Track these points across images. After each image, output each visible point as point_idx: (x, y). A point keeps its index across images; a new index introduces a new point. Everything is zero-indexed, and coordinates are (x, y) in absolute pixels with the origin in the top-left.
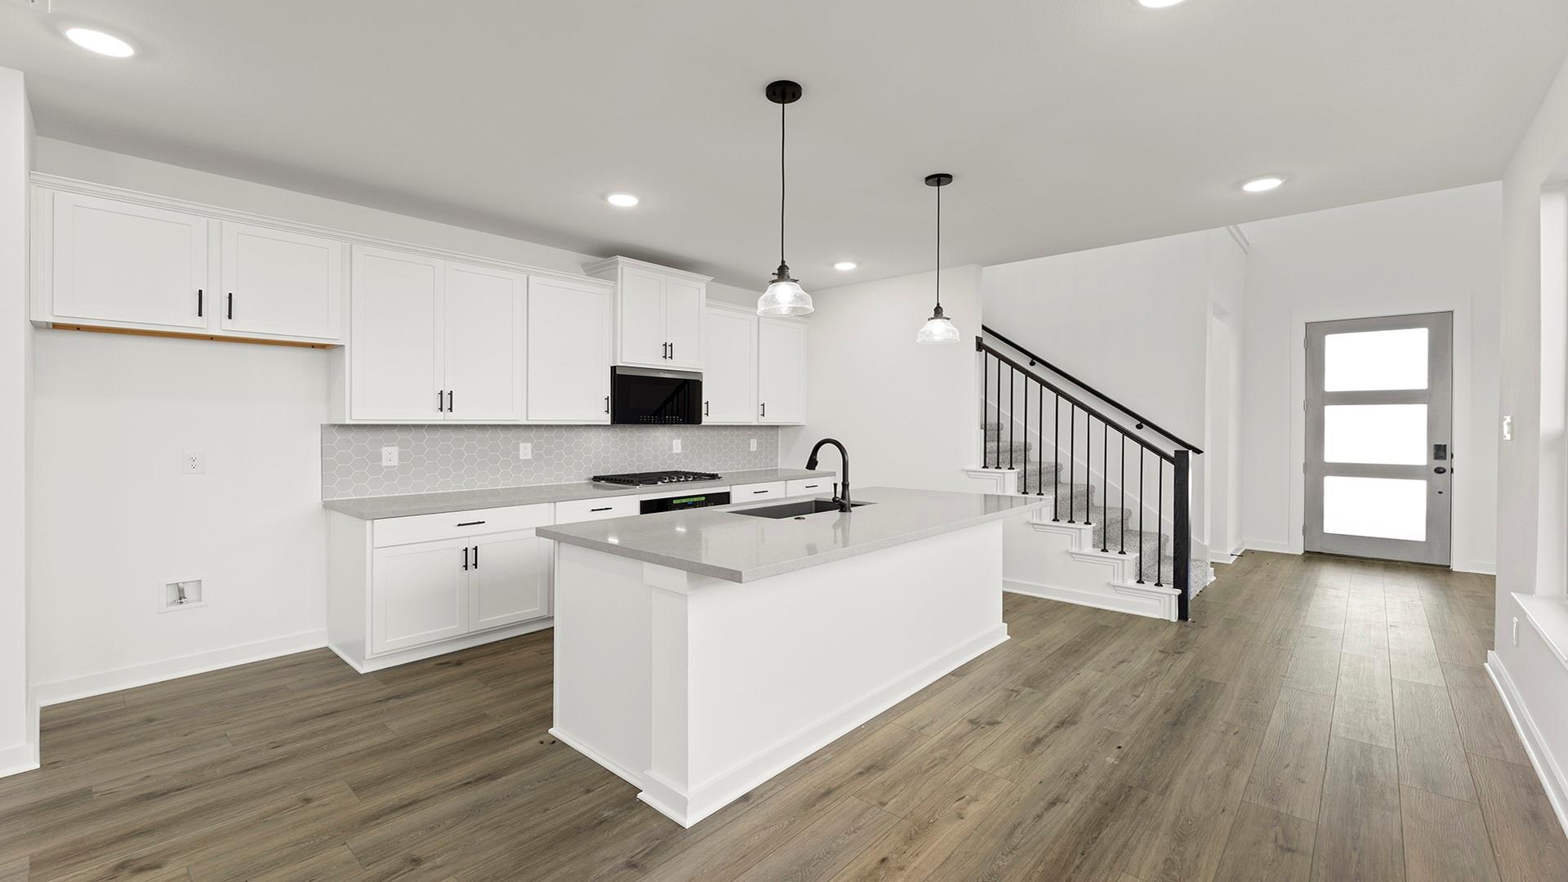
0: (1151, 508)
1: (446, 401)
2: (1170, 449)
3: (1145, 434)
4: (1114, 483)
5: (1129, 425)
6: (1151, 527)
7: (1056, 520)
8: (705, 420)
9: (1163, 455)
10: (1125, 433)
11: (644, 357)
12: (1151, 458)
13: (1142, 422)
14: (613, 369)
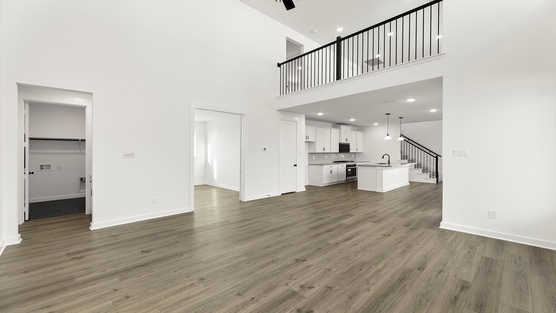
0: (432, 167)
1: (324, 149)
2: (435, 156)
3: (431, 153)
4: (425, 163)
5: (428, 152)
6: (432, 170)
7: (415, 168)
8: (350, 152)
9: (434, 157)
10: (427, 153)
11: (343, 141)
12: (432, 157)
13: (430, 151)
14: (339, 143)
